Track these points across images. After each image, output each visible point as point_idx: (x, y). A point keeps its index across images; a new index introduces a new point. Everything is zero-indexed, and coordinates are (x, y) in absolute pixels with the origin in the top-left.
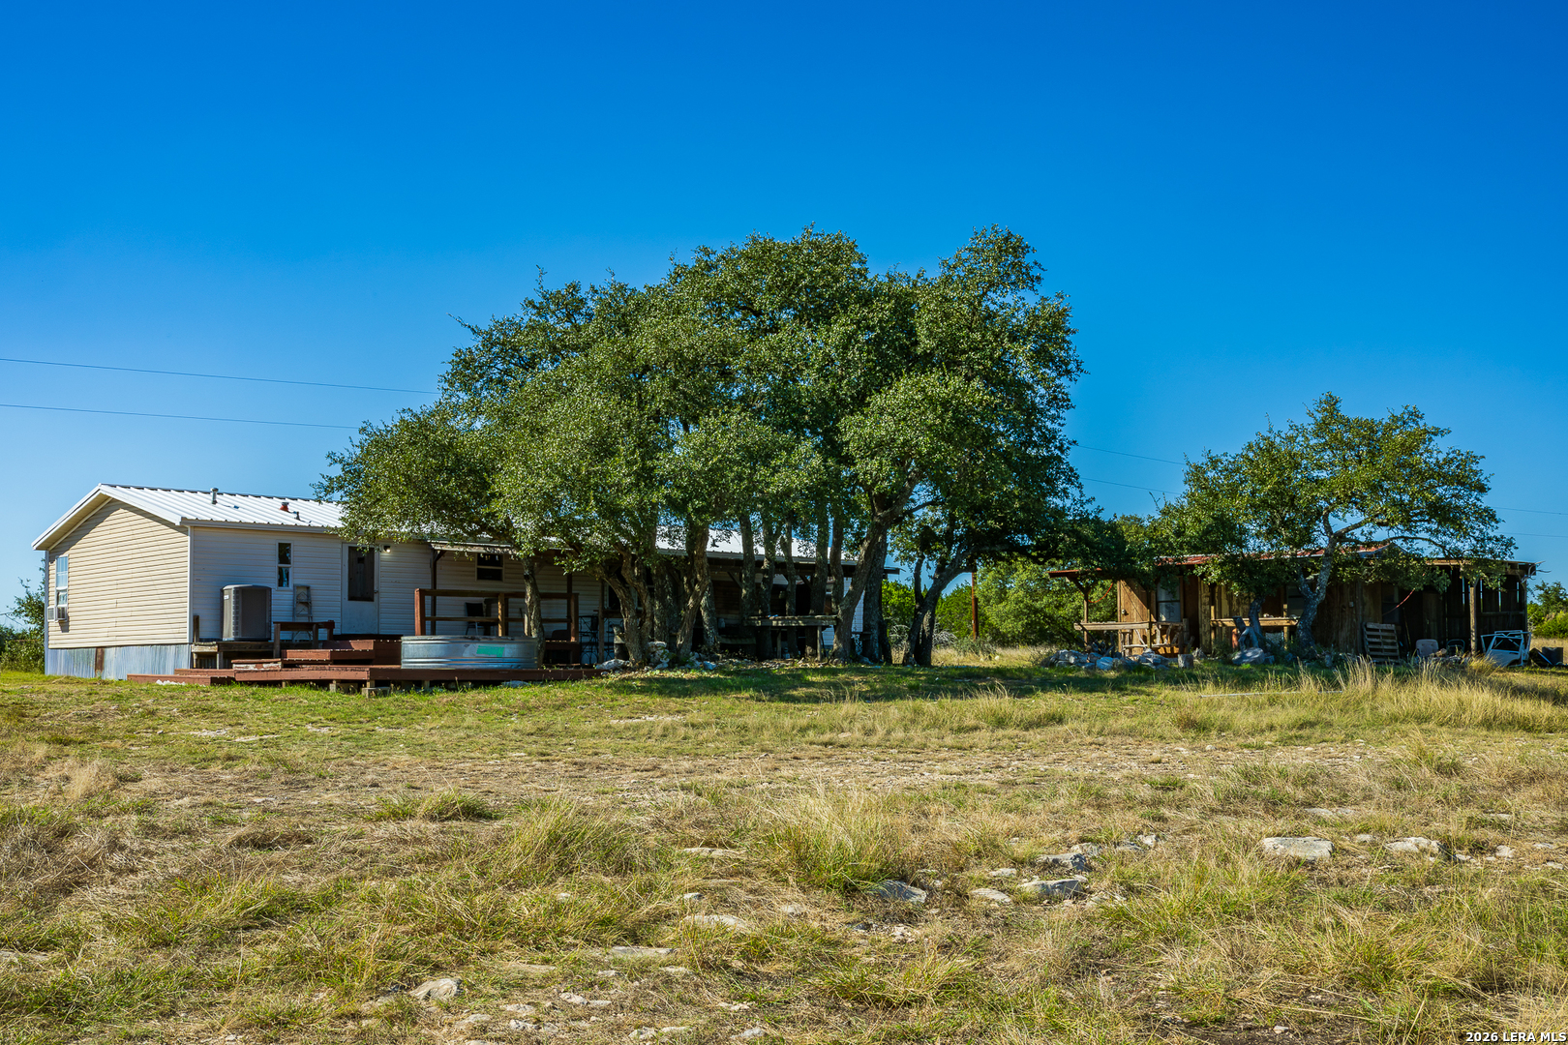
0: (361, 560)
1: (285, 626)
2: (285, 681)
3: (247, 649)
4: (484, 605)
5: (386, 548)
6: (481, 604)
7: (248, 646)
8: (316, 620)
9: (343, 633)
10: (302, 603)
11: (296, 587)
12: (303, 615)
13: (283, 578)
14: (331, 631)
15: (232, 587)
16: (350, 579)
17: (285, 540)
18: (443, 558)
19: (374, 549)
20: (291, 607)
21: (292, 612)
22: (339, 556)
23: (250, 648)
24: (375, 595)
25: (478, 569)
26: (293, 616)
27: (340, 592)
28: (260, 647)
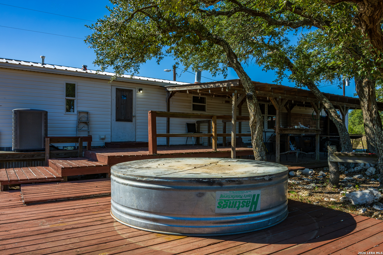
0: (124, 97)
4: (196, 124)
5: (140, 90)
6: (195, 124)
9: (112, 141)
10: (83, 122)
11: (79, 112)
12: (84, 131)
13: (70, 106)
16: (117, 108)
17: (71, 81)
18: (173, 97)
19: (132, 90)
20: (75, 126)
21: (76, 129)
22: (110, 93)
23: (24, 157)
24: (133, 118)
25: (193, 105)
26: (76, 131)
27: (110, 116)
28: (33, 156)
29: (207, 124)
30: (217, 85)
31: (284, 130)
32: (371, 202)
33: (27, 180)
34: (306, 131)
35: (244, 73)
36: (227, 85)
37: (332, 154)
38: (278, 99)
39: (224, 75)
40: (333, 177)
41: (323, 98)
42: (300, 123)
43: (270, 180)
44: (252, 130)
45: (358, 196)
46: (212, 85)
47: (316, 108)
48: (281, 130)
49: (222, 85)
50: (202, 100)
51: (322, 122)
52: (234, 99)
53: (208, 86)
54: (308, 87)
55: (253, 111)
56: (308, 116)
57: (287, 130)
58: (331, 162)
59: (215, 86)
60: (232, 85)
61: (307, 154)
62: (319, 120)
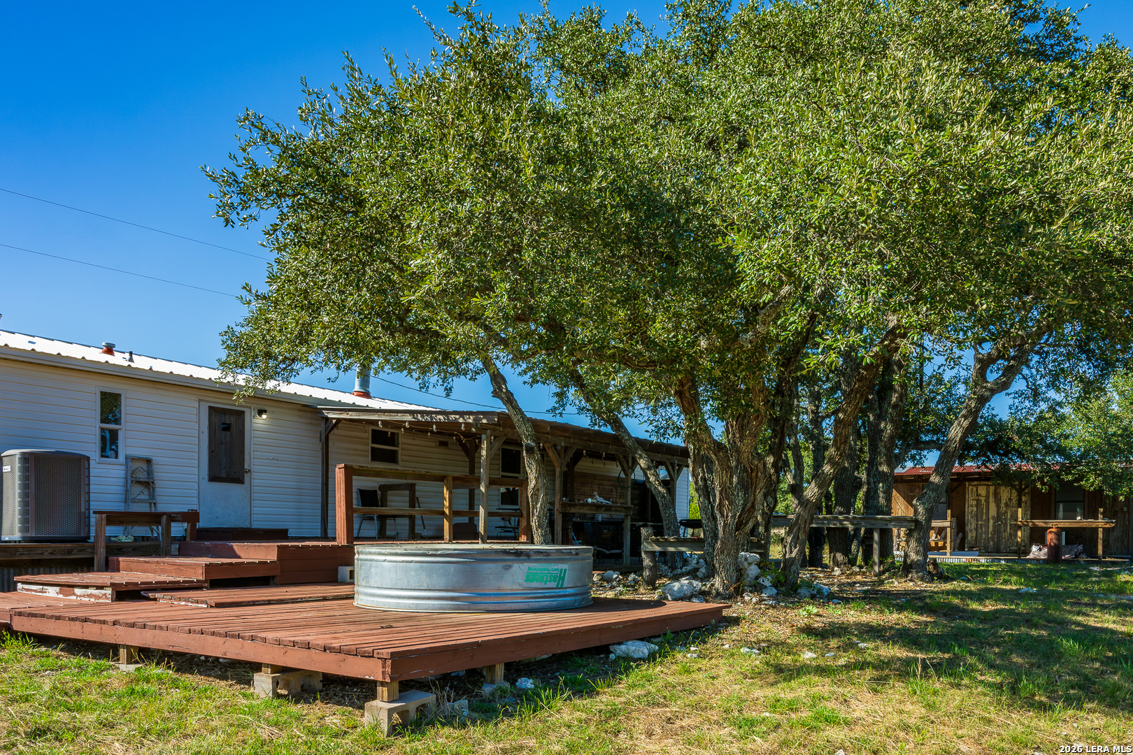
0: (227, 428)
1: (113, 518)
2: (128, 647)
3: (46, 556)
5: (261, 412)
6: (376, 490)
7: (46, 551)
8: (162, 508)
9: (201, 526)
10: (139, 482)
11: (131, 459)
12: (142, 501)
13: (109, 443)
14: (193, 526)
15: (17, 452)
16: (211, 452)
17: (112, 386)
18: (335, 431)
19: (243, 412)
20: (121, 489)
21: (124, 496)
22: (195, 418)
23: (51, 553)
24: (245, 475)
25: (372, 448)
26: (126, 502)
27: (196, 469)
28: (69, 552)
29: (407, 492)
30: (452, 417)
31: (570, 505)
32: (689, 595)
33: (151, 583)
34: (608, 508)
35: (520, 410)
36: (474, 420)
37: (646, 539)
38: (559, 448)
39: (446, 389)
40: (648, 574)
41: (636, 449)
42: (595, 493)
43: (577, 554)
44: (532, 502)
45: (676, 588)
46: (441, 417)
47: (625, 465)
48: (563, 505)
49: (464, 418)
50: (392, 440)
51: (637, 492)
52: (484, 446)
53: (432, 418)
54: (612, 429)
55: (534, 471)
56: (609, 479)
57: (575, 505)
58: (646, 552)
59: (448, 419)
60: (484, 421)
61: (608, 552)
62: (630, 489)
